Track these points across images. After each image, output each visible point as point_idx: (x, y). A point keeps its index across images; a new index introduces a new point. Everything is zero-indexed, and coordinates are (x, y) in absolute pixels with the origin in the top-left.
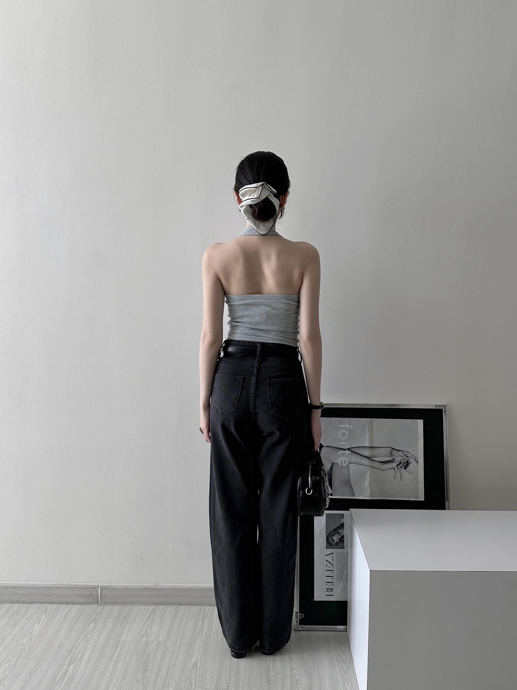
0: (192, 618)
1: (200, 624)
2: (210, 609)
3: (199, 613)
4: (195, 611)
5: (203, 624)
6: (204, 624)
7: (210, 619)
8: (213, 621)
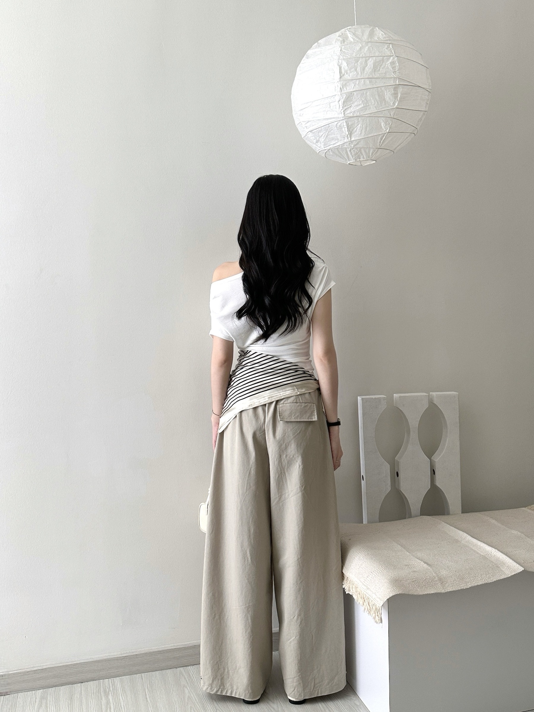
0: (93, 695)
1: (104, 701)
2: (110, 683)
3: (98, 690)
4: (93, 688)
5: (107, 700)
6: (110, 699)
7: (114, 693)
8: (118, 695)
